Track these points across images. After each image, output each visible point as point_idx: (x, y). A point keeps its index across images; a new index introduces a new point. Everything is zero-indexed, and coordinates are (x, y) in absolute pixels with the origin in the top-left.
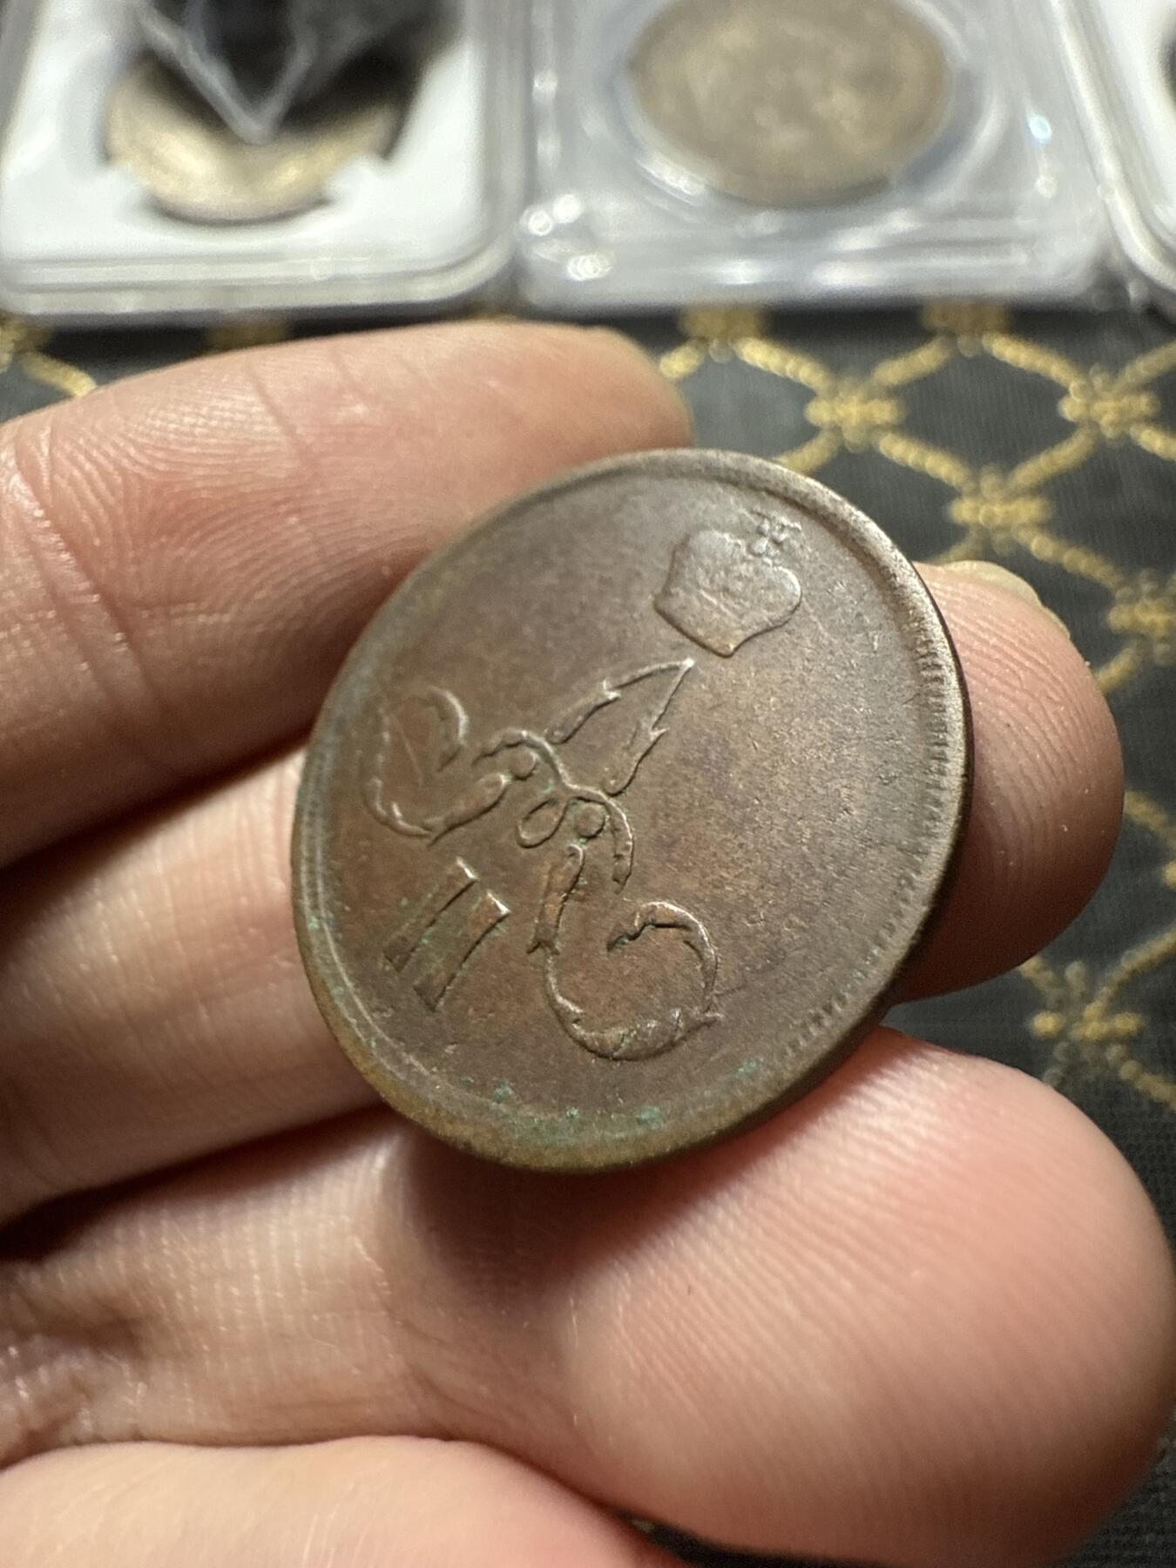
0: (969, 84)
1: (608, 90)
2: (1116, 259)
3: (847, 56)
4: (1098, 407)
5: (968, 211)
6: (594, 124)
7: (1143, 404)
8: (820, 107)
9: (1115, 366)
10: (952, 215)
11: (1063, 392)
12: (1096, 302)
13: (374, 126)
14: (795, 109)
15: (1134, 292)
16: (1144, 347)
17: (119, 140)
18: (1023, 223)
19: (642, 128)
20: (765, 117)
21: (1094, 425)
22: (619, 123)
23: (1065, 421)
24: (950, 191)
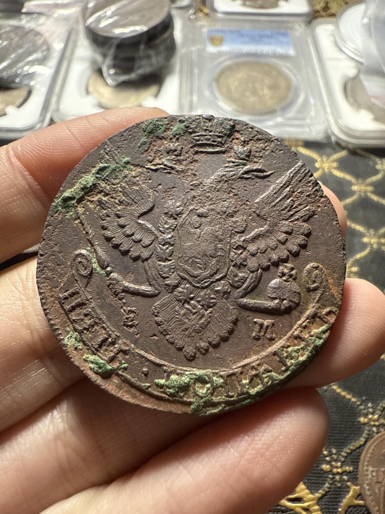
0: (297, 89)
1: (210, 86)
2: (329, 132)
3: (267, 81)
4: (324, 165)
5: (295, 119)
6: (207, 93)
7: (335, 165)
8: (261, 93)
9: (329, 156)
10: (291, 119)
11: (316, 161)
12: (324, 141)
13: (153, 89)
14: (254, 92)
15: (333, 139)
16: (336, 152)
17: (91, 89)
18: (308, 121)
19: (217, 94)
20: (248, 94)
21: (323, 169)
22: (213, 93)
23: (316, 168)
24: (291, 113)
